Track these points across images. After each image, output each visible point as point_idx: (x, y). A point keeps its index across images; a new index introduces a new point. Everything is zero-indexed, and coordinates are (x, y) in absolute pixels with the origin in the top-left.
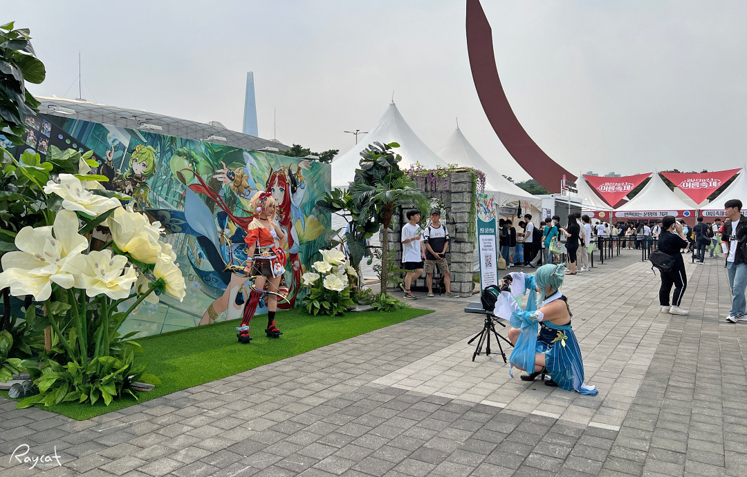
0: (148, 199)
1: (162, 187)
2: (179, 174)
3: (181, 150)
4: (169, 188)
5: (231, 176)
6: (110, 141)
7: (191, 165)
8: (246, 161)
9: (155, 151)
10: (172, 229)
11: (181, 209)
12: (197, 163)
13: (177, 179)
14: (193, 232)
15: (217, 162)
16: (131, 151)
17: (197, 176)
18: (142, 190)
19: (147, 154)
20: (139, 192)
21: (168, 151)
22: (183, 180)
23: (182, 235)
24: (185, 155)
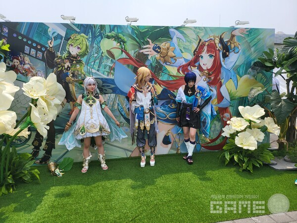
0: (83, 71)
1: (94, 62)
2: (109, 52)
3: (109, 34)
4: (100, 63)
5: (157, 49)
6: (50, 34)
7: (119, 44)
8: (172, 36)
9: (87, 37)
10: (104, 91)
11: (111, 77)
12: (124, 42)
13: (107, 55)
14: (122, 93)
15: (143, 39)
16: (67, 38)
17: (124, 52)
18: (78, 65)
19: (81, 40)
20: (75, 67)
21: (99, 36)
22: (112, 56)
23: (113, 95)
24: (112, 37)
